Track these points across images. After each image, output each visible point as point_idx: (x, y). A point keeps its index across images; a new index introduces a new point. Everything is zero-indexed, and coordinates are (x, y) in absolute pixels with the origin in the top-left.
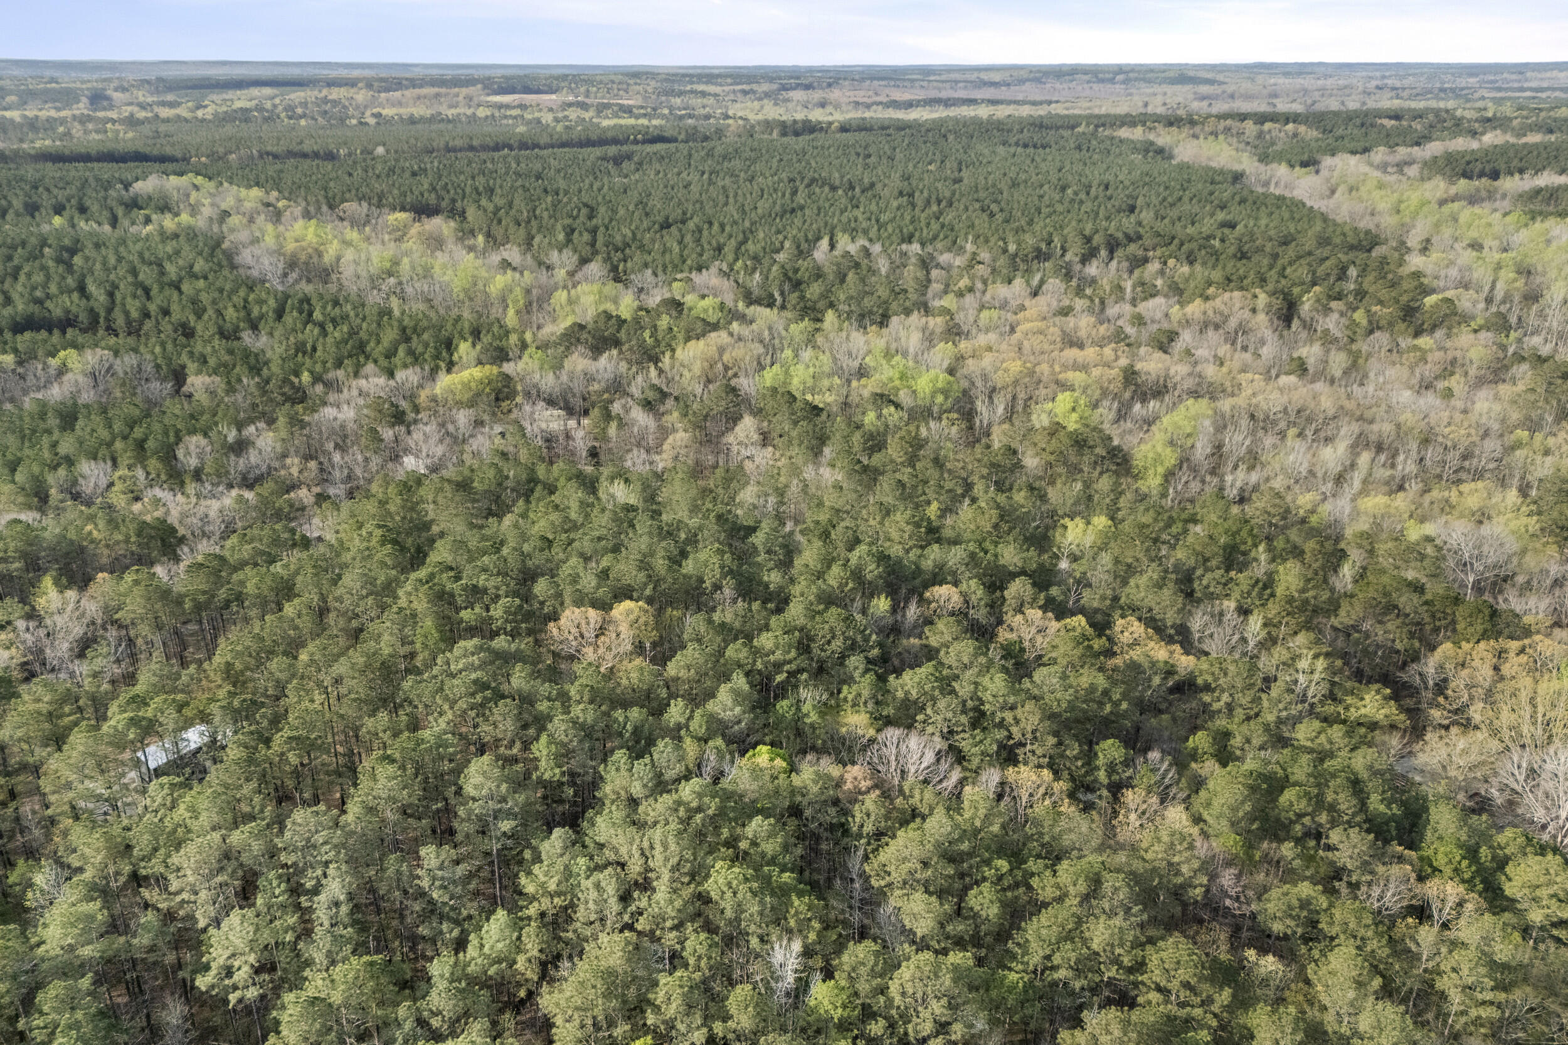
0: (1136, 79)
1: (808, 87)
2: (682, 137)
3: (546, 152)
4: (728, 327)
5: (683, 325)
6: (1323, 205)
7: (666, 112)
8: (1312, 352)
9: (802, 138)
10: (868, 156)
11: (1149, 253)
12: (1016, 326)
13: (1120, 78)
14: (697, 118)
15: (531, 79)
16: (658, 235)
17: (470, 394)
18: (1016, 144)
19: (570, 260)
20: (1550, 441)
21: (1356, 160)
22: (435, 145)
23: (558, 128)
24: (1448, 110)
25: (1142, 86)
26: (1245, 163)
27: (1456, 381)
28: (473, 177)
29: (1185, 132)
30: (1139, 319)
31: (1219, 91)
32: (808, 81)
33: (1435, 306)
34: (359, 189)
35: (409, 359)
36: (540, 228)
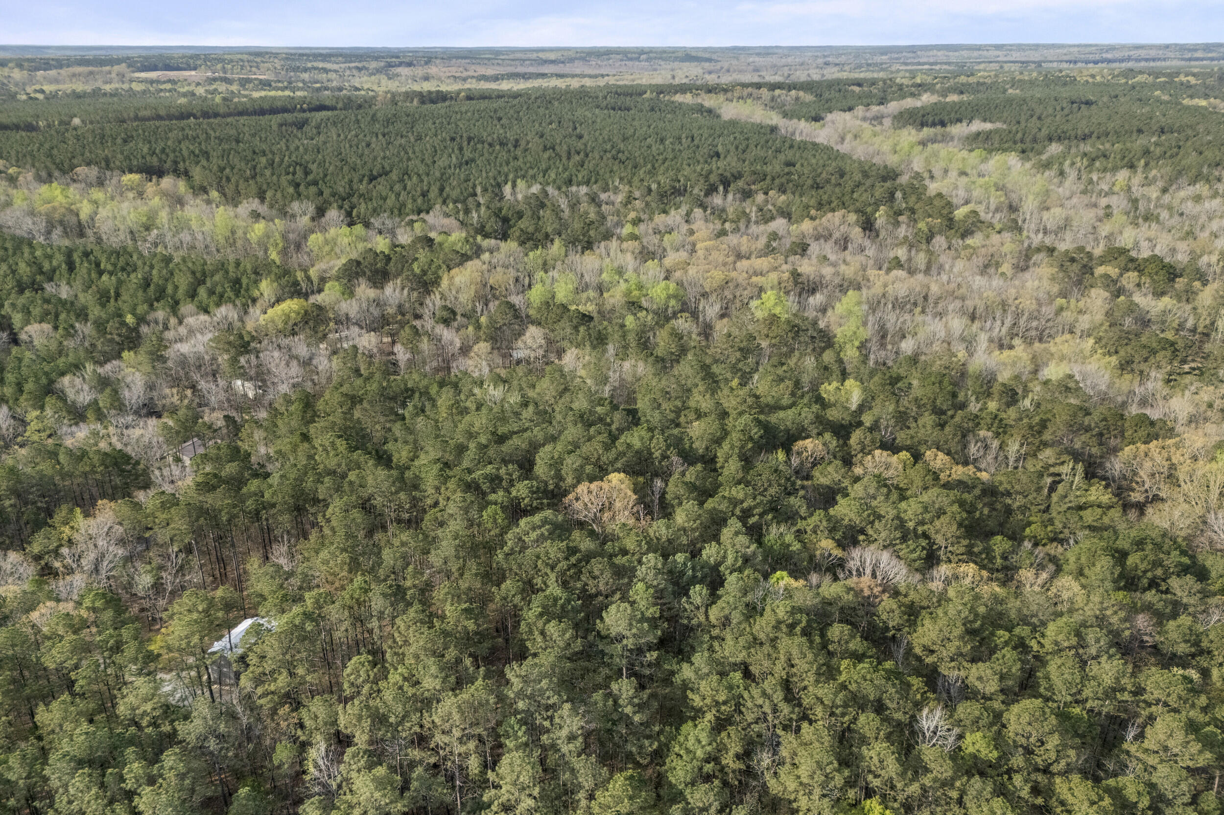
0: (655, 58)
1: (410, 64)
2: (340, 105)
3: (229, 120)
4: (478, 257)
5: (441, 256)
6: (844, 148)
7: (301, 85)
8: (901, 253)
9: (439, 105)
10: (500, 119)
11: (753, 187)
12: (694, 245)
13: (643, 57)
14: (332, 89)
15: (168, 58)
16: (371, 186)
17: (290, 324)
18: (607, 108)
19: (311, 209)
20: (1081, 304)
21: (847, 116)
22: (125, 115)
23: (218, 99)
24: (891, 80)
25: (662, 63)
26: (775, 119)
27: (1006, 268)
28: (180, 142)
29: (721, 97)
30: (774, 236)
31: (718, 67)
32: (407, 60)
33: (967, 216)
34: (83, 155)
35: (215, 298)
36: (268, 184)
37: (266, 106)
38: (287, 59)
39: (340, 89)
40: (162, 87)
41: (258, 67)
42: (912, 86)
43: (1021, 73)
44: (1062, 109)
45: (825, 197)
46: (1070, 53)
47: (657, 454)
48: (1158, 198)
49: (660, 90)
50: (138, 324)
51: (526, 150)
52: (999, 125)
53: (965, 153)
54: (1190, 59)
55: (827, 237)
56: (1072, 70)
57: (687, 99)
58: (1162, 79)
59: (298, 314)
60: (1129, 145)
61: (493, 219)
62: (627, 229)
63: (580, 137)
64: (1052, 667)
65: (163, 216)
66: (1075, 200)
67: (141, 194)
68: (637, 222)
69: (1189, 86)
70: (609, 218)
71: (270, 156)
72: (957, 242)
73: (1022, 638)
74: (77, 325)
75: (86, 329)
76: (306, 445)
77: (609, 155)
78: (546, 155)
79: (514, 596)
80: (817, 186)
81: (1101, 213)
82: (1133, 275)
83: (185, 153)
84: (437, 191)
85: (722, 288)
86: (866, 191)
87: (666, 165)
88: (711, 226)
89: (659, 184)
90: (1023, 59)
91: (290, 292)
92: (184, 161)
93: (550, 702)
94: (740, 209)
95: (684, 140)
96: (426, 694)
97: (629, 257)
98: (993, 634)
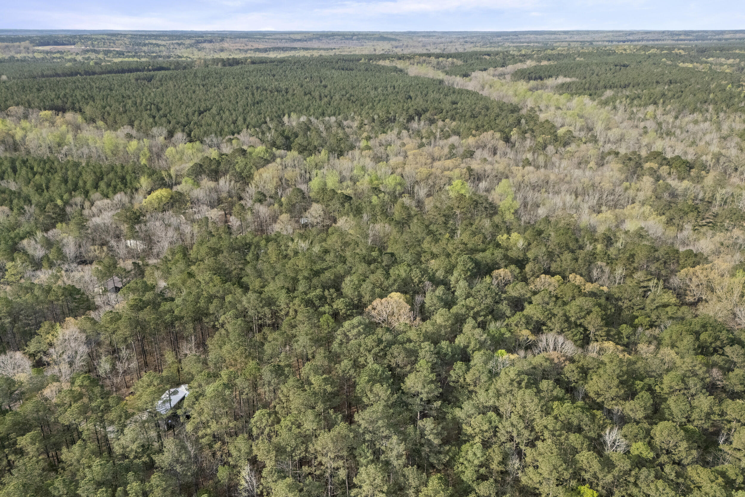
0: (362, 38)
1: (211, 41)
2: (173, 67)
3: (103, 76)
4: (274, 160)
5: (252, 161)
6: (485, 93)
7: (143, 54)
8: (529, 156)
9: (235, 67)
10: (274, 76)
11: (435, 117)
12: (406, 152)
13: (355, 37)
14: (164, 57)
15: (55, 37)
16: (200, 118)
17: (162, 204)
18: (339, 68)
19: (165, 132)
20: (638, 185)
21: (485, 73)
22: (35, 73)
23: (92, 63)
24: (507, 52)
25: (367, 41)
26: (441, 75)
27: (592, 164)
28: (74, 91)
29: (408, 62)
30: (453, 147)
31: (401, 44)
32: (209, 39)
33: (565, 134)
34: (13, 99)
35: (111, 189)
36: (135, 116)
37: (126, 68)
38: (131, 38)
39: (169, 57)
40: (55, 56)
41: (114, 43)
42: (520, 56)
43: (583, 48)
44: (610, 69)
45: (480, 123)
46: (608, 36)
47: (416, 280)
48: (673, 122)
49: (370, 58)
50: (64, 205)
51: (294, 95)
52: (574, 79)
53: (557, 96)
54: (677, 40)
55: (484, 147)
56: (610, 46)
57: (387, 63)
58: (665, 52)
59: (167, 198)
60: (652, 91)
61: (280, 137)
62: (363, 144)
63: (325, 87)
64: (671, 402)
65: (70, 137)
66: (625, 124)
67: (53, 123)
68: (368, 138)
69: (681, 56)
70: (351, 136)
71: (133, 99)
72: (562, 149)
73: (650, 385)
74: (26, 207)
75: (31, 209)
76: (193, 280)
77: (345, 98)
78: (307, 98)
79: (349, 370)
80: (473, 116)
81: (641, 131)
82: (666, 168)
83: (79, 97)
84: (242, 120)
85: (427, 178)
86: (503, 119)
87: (381, 103)
88: (415, 141)
89: (379, 116)
90: (581, 40)
91: (159, 184)
92: (79, 102)
93: (384, 434)
94: (429, 131)
95: (389, 89)
96: (308, 432)
97: (368, 160)
98: (633, 383)
